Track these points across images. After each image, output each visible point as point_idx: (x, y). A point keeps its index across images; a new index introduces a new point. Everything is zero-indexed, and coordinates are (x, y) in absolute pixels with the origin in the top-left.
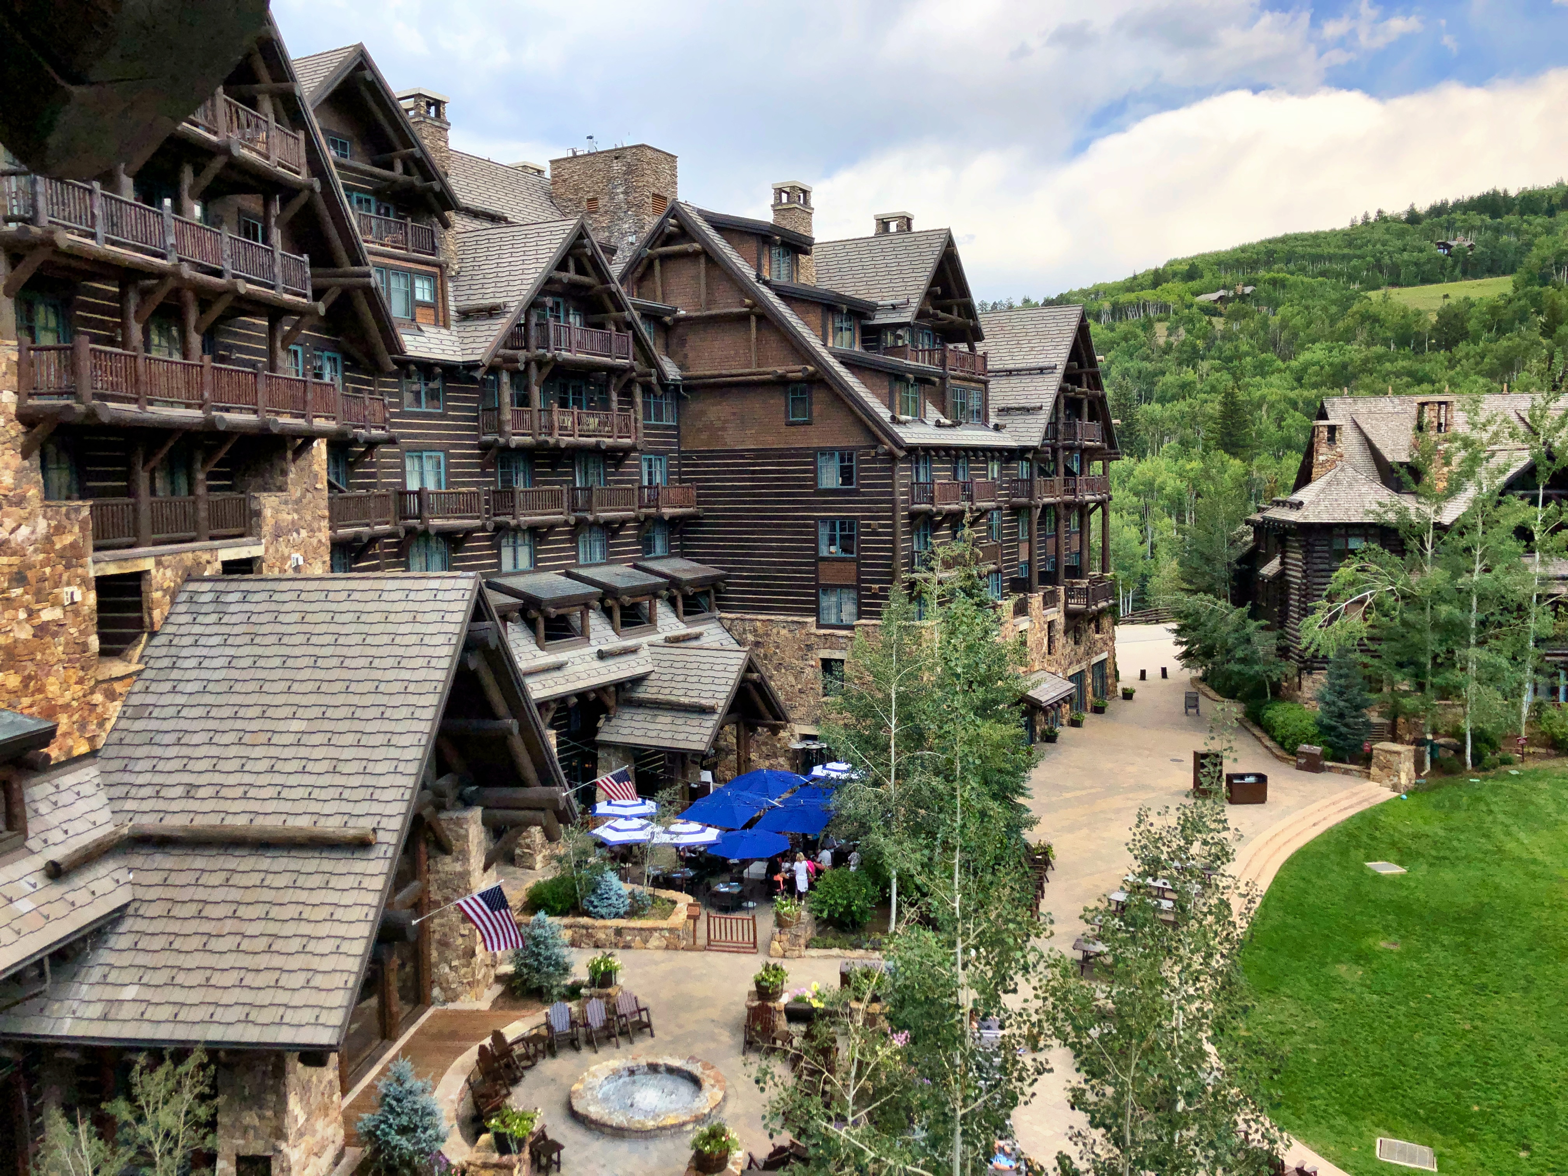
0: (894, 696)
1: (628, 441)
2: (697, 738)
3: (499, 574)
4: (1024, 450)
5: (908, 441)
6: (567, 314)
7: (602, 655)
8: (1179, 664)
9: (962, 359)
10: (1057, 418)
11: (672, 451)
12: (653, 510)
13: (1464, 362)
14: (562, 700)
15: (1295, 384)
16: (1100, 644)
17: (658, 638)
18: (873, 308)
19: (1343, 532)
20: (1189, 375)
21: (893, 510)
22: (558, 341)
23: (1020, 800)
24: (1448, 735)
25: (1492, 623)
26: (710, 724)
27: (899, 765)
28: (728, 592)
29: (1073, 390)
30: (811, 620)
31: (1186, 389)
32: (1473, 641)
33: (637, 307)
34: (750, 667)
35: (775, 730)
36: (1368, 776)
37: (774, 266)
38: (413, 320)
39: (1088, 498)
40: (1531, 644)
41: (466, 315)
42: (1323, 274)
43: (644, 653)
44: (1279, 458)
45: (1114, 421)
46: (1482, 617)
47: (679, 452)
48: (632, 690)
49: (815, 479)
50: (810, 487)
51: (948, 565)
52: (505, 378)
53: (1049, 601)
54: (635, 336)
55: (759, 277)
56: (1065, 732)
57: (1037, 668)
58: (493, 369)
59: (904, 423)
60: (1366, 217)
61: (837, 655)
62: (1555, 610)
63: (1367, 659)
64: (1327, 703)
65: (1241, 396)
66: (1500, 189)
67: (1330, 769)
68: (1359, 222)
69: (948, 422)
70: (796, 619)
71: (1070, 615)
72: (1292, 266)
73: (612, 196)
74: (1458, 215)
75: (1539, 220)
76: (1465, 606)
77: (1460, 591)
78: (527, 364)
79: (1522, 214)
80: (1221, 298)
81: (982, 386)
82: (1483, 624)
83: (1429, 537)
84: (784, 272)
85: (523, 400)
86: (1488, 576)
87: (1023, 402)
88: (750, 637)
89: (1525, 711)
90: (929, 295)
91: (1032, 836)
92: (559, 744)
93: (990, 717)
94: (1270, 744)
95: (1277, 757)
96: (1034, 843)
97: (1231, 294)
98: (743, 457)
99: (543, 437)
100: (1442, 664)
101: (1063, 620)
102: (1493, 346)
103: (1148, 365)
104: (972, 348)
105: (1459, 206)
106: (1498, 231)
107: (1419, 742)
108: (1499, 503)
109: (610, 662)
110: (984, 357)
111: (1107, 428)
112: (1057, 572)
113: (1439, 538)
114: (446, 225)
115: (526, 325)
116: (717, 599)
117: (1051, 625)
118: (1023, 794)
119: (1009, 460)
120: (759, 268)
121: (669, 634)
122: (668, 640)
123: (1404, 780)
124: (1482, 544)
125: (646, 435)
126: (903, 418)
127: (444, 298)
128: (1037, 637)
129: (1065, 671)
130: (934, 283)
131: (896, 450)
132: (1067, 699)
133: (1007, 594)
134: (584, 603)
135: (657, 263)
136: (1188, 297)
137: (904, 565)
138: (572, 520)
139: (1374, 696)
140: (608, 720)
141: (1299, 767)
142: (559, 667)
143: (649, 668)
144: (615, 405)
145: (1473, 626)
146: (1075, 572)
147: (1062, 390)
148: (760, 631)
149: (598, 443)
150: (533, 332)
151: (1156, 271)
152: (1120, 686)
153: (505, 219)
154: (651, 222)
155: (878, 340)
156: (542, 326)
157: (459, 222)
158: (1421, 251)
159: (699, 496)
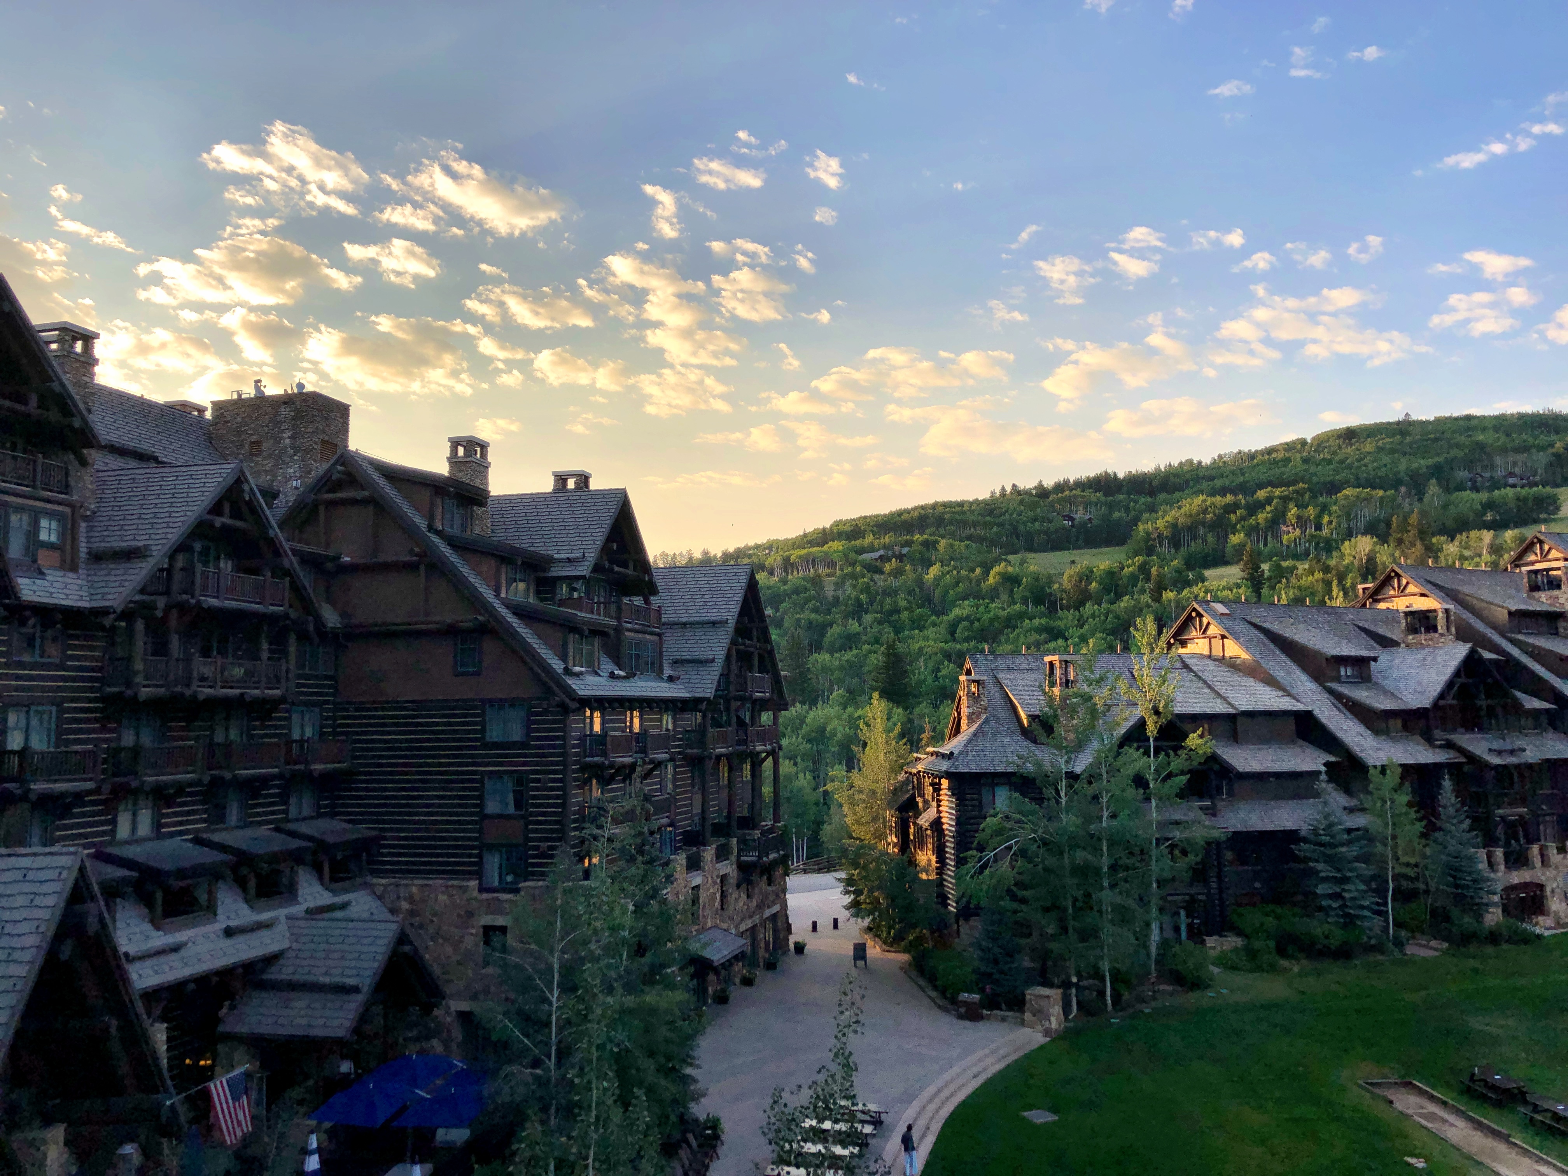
0: (556, 966)
1: (277, 692)
2: (336, 1023)
3: (113, 842)
4: (697, 701)
5: (581, 693)
6: (218, 558)
7: (229, 932)
8: (847, 913)
9: (637, 612)
10: (729, 670)
11: (327, 702)
12: (302, 767)
13: (1091, 620)
14: (176, 989)
15: (949, 637)
16: (772, 898)
17: (297, 910)
18: (549, 561)
19: (990, 780)
20: (854, 626)
21: (564, 764)
22: (205, 588)
23: (688, 1071)
24: (1090, 977)
25: (1121, 866)
26: (353, 1005)
27: (560, 1042)
28: (383, 855)
29: (744, 644)
30: (474, 883)
31: (850, 641)
32: (1106, 884)
33: (295, 552)
34: (402, 939)
35: (427, 1009)
36: (1023, 1023)
37: (448, 516)
38: (35, 561)
39: (759, 748)
40: (1155, 885)
41: (97, 557)
42: (969, 538)
43: (282, 927)
44: (936, 707)
45: (782, 673)
46: (1112, 861)
47: (334, 703)
48: (263, 971)
49: (483, 731)
50: (476, 740)
51: (616, 821)
52: (140, 625)
53: (722, 854)
54: (292, 583)
55: (430, 528)
56: (736, 992)
57: (709, 924)
58: (127, 615)
59: (578, 675)
60: (1003, 489)
61: (500, 921)
62: (1171, 853)
63: (1015, 905)
64: (983, 950)
65: (901, 647)
66: (1110, 471)
67: (988, 1018)
68: (998, 494)
69: (622, 673)
70: (455, 883)
71: (742, 867)
72: (942, 531)
73: (277, 440)
74: (1078, 492)
75: (1142, 500)
76: (1097, 850)
77: (1092, 836)
78: (168, 609)
79: (1129, 493)
80: (881, 557)
81: (656, 638)
82: (1113, 868)
83: (1063, 785)
84: (457, 521)
85: (160, 648)
86: (1115, 823)
87: (696, 654)
88: (405, 905)
89: (1153, 950)
90: (605, 549)
91: (700, 1111)
92: (169, 1040)
93: (659, 982)
94: (934, 994)
95: (939, 1007)
96: (702, 1117)
97: (890, 553)
98: (405, 709)
99: (178, 689)
100: (1081, 909)
101: (735, 874)
102: (1113, 607)
103: (817, 617)
104: (647, 601)
105: (1080, 485)
106: (1111, 507)
107: (1066, 985)
108: (1119, 754)
109: (241, 938)
110: (659, 612)
111: (777, 681)
112: (728, 825)
113: (1071, 787)
114: (84, 462)
115: (169, 571)
116: (369, 863)
117: (724, 878)
118: (691, 1065)
119: (683, 710)
120: (431, 519)
121: (312, 905)
122: (308, 911)
123: (1054, 1025)
124: (1107, 792)
125: (299, 685)
126: (577, 669)
127: (74, 539)
128: (710, 893)
129: (737, 927)
130: (609, 539)
131: (568, 701)
132: (739, 957)
133: (680, 848)
134: (214, 874)
135: (322, 509)
136: (852, 555)
137: (575, 821)
138: (206, 779)
139: (1023, 941)
140: (232, 1007)
141: (961, 1017)
142: (176, 949)
143: (286, 945)
144: (265, 655)
145: (1105, 869)
146: (748, 823)
147: (733, 642)
148: (417, 898)
149: (242, 694)
150: (178, 576)
151: (824, 529)
152: (792, 940)
153: (156, 459)
154: (320, 468)
155: (554, 592)
156: (188, 570)
157: (98, 459)
158: (1050, 521)
159: (355, 750)
